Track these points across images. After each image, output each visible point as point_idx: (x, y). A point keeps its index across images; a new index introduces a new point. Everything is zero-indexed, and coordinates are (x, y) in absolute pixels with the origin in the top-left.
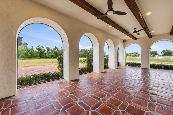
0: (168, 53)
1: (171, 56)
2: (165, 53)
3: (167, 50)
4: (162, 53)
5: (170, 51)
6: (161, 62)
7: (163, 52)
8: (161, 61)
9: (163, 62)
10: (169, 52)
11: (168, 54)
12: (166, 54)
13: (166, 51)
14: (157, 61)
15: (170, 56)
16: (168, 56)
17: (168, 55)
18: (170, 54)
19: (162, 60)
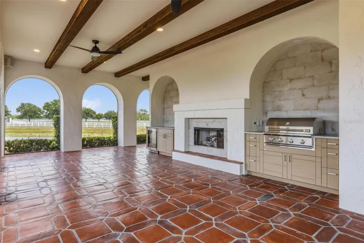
0: (32, 112)
1: (37, 118)
2: (25, 111)
3: (29, 104)
4: (19, 111)
5: (35, 107)
6: (27, 134)
7: (21, 108)
8: (26, 132)
9: (33, 134)
10: (33, 109)
11: (32, 114)
12: (28, 114)
13: (28, 106)
14: (17, 132)
15: (36, 120)
16: (31, 120)
17: (31, 117)
18: (34, 115)
19: (27, 129)
